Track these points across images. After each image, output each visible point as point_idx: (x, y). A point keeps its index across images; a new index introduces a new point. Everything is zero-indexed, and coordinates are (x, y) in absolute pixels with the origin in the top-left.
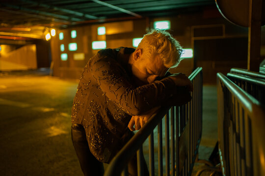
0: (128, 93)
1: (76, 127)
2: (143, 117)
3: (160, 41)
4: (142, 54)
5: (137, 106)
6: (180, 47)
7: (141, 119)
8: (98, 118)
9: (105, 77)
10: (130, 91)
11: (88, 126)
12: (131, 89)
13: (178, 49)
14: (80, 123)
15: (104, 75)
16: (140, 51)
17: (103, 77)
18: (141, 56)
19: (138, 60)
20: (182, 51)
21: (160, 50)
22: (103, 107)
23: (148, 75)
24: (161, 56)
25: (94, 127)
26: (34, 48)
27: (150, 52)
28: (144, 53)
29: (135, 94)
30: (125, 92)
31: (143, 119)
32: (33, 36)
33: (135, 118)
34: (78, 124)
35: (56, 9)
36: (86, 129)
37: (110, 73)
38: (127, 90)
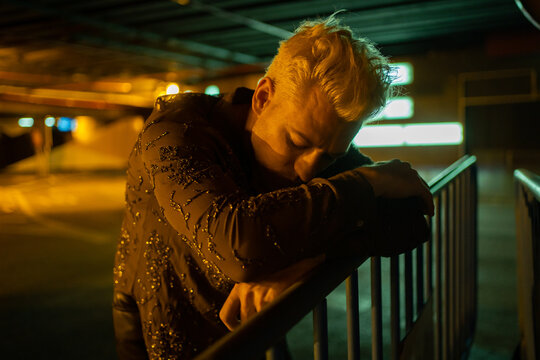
0: (221, 211)
1: (122, 302)
2: (263, 288)
3: (320, 45)
4: (273, 91)
5: (242, 252)
6: (383, 58)
7: (257, 296)
8: (168, 281)
9: (167, 163)
10: (226, 204)
11: (147, 300)
12: (231, 200)
13: (375, 63)
14: (128, 291)
15: (163, 159)
16: (267, 84)
17: (160, 165)
18: (273, 99)
19: (265, 111)
20: (388, 69)
21: (320, 68)
22: (179, 253)
23: (295, 150)
24: (326, 86)
25: (159, 305)
26: (138, 124)
27: (294, 80)
28: (278, 87)
29: (239, 214)
30: (211, 209)
31: (264, 294)
32: (136, 100)
33: (241, 291)
34: (124, 294)
35: (174, 42)
36: (142, 310)
37: (180, 153)
38: (219, 202)
